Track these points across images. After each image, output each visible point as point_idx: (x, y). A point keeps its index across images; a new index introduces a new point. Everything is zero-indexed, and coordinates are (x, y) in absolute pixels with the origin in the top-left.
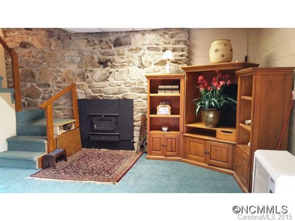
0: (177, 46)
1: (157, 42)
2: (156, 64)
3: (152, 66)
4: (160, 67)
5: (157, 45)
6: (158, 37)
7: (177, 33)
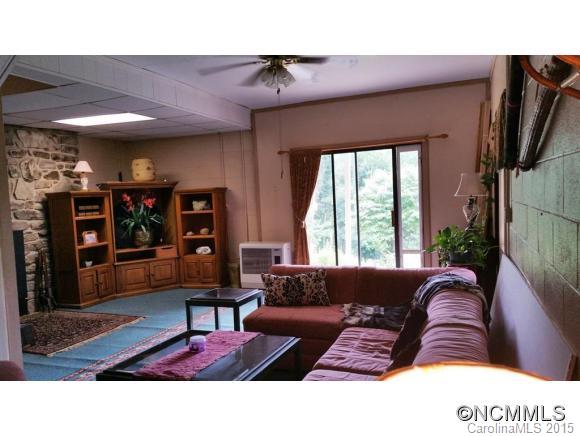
0: (68, 154)
1: (45, 146)
2: (46, 177)
3: (42, 179)
4: (51, 181)
5: (46, 149)
6: (47, 139)
7: (67, 138)
